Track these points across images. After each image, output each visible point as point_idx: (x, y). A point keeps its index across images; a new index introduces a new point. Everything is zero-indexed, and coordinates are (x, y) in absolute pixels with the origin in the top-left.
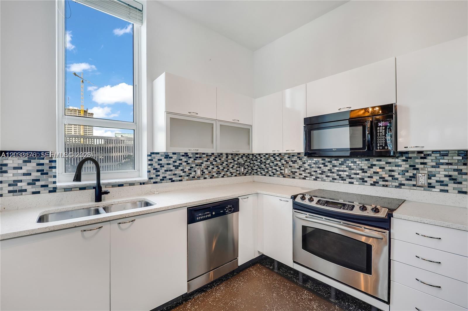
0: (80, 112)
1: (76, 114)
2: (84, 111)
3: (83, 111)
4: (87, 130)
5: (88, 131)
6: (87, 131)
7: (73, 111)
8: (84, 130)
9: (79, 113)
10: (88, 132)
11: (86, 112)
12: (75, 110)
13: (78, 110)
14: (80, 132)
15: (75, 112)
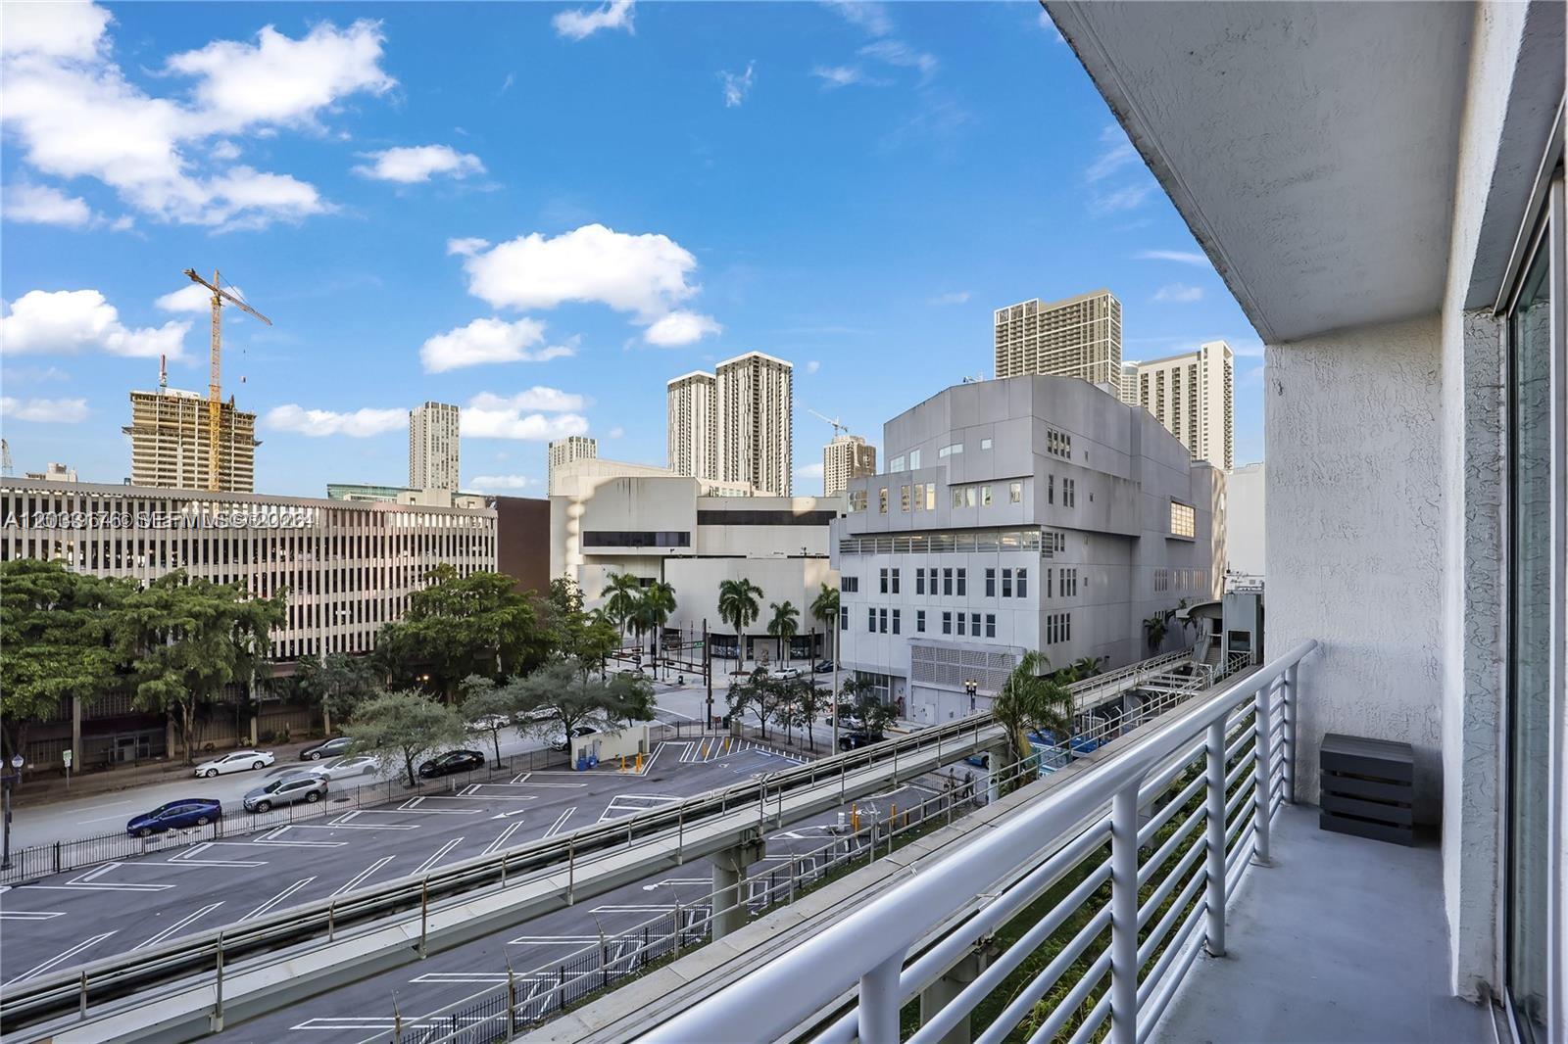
0: (208, 411)
1: (193, 415)
2: (223, 406)
3: (219, 407)
4: (233, 472)
5: (236, 475)
6: (233, 478)
7: (180, 405)
8: (220, 474)
9: (204, 414)
10: (236, 482)
11: (228, 408)
12: (189, 400)
13: (200, 403)
14: (207, 480)
15: (188, 408)
